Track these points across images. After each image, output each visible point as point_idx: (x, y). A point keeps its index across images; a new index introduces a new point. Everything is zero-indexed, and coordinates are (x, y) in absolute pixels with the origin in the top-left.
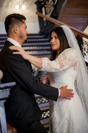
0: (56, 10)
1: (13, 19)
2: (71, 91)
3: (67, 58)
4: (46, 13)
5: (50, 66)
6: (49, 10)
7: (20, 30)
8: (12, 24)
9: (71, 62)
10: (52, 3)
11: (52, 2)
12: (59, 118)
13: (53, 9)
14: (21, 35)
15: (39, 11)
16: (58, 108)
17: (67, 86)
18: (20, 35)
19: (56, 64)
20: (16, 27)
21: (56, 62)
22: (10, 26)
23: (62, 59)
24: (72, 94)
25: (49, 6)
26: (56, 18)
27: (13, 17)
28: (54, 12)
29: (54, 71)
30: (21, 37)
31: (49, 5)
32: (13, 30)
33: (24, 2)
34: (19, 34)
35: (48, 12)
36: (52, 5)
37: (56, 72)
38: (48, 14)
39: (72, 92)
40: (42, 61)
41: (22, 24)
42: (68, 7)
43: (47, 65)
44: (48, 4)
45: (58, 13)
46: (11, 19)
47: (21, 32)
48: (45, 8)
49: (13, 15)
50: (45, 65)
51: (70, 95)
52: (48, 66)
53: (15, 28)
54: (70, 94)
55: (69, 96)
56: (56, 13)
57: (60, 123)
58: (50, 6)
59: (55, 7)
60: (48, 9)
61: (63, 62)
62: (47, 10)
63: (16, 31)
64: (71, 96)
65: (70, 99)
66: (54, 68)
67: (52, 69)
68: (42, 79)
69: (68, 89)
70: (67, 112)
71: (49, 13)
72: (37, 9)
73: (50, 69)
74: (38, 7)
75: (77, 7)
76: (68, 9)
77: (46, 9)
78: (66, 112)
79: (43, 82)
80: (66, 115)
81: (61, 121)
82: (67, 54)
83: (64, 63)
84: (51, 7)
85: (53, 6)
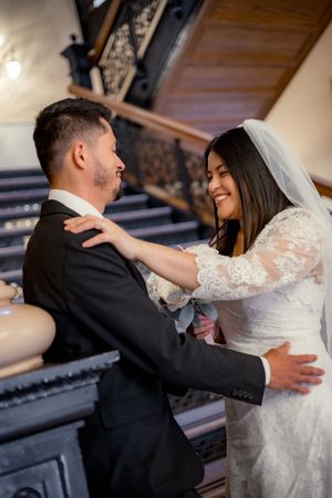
0: (145, 76)
1: (66, 117)
2: (307, 362)
3: (291, 247)
4: (106, 90)
5: (230, 278)
6: (117, 79)
7: (94, 158)
8: (63, 137)
9: (304, 259)
10: (129, 53)
11: (128, 47)
12: (291, 464)
13: (132, 71)
14: (101, 174)
15: (77, 81)
16: (280, 431)
17: (286, 346)
18: (97, 173)
19: (249, 267)
20: (81, 147)
21: (249, 259)
22: (57, 145)
23: (270, 247)
24: (312, 374)
25: (118, 64)
26: (147, 104)
27: (66, 112)
28: (139, 84)
29: (243, 292)
30: (100, 182)
31: (116, 58)
32: (68, 158)
33: (12, 50)
34: (94, 171)
35: (114, 85)
36: (129, 58)
37: (251, 295)
38: (113, 92)
39: (310, 365)
40: (197, 260)
41: (100, 135)
42: (189, 65)
43: (217, 273)
44: (114, 54)
45: (154, 89)
46: (60, 118)
47: (98, 164)
48: (102, 70)
49: (64, 107)
50: (210, 275)
51: (304, 377)
52: (220, 276)
53: (78, 150)
54: (303, 374)
55: (299, 382)
56: (145, 87)
57: (297, 484)
58: (122, 62)
59: (141, 65)
60: (112, 76)
61: (276, 261)
62: (108, 80)
63: (80, 162)
64: (307, 382)
65: (305, 392)
66: (244, 284)
67: (236, 286)
68: (203, 329)
69: (292, 356)
70: (315, 439)
71: (120, 87)
72: (72, 74)
73: (229, 289)
74: (75, 67)
75: (220, 64)
76: (190, 72)
77: (107, 73)
78: (311, 440)
79: (206, 338)
80: (312, 451)
81: (297, 477)
82: (287, 230)
83: (280, 262)
84: (124, 66)
85: (132, 61)
